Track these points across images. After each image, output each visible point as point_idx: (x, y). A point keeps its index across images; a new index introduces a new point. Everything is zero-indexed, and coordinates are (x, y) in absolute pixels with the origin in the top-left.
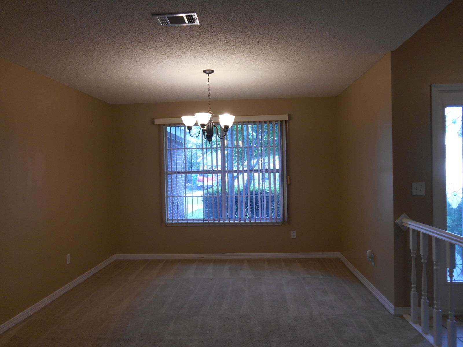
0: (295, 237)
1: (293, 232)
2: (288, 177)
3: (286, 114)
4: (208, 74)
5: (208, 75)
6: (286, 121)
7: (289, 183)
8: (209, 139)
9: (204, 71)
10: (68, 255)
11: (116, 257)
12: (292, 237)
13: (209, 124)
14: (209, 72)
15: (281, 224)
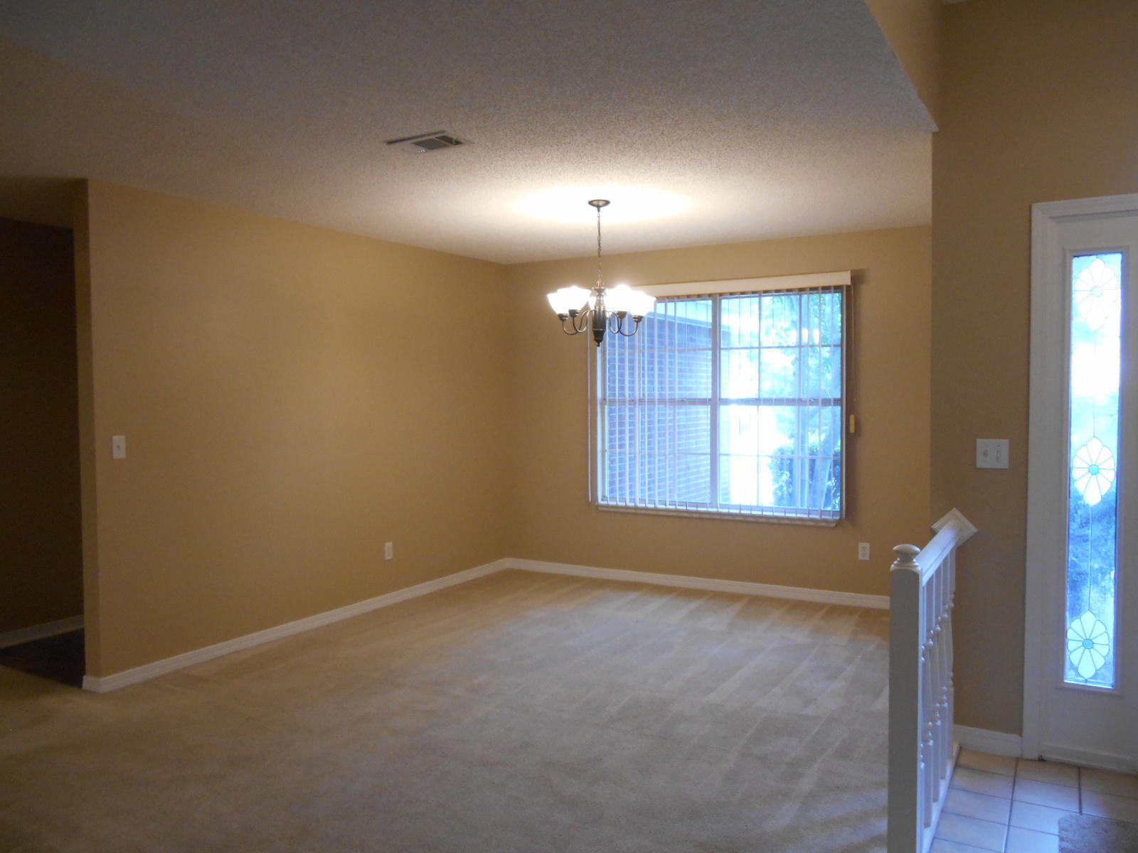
0: (867, 558)
1: (861, 545)
2: (852, 418)
3: (847, 270)
4: (598, 207)
5: (599, 211)
6: (848, 287)
7: (852, 430)
8: (598, 339)
9: (591, 203)
10: (389, 545)
11: (508, 563)
12: (860, 557)
13: (597, 307)
14: (598, 204)
15: (834, 525)
